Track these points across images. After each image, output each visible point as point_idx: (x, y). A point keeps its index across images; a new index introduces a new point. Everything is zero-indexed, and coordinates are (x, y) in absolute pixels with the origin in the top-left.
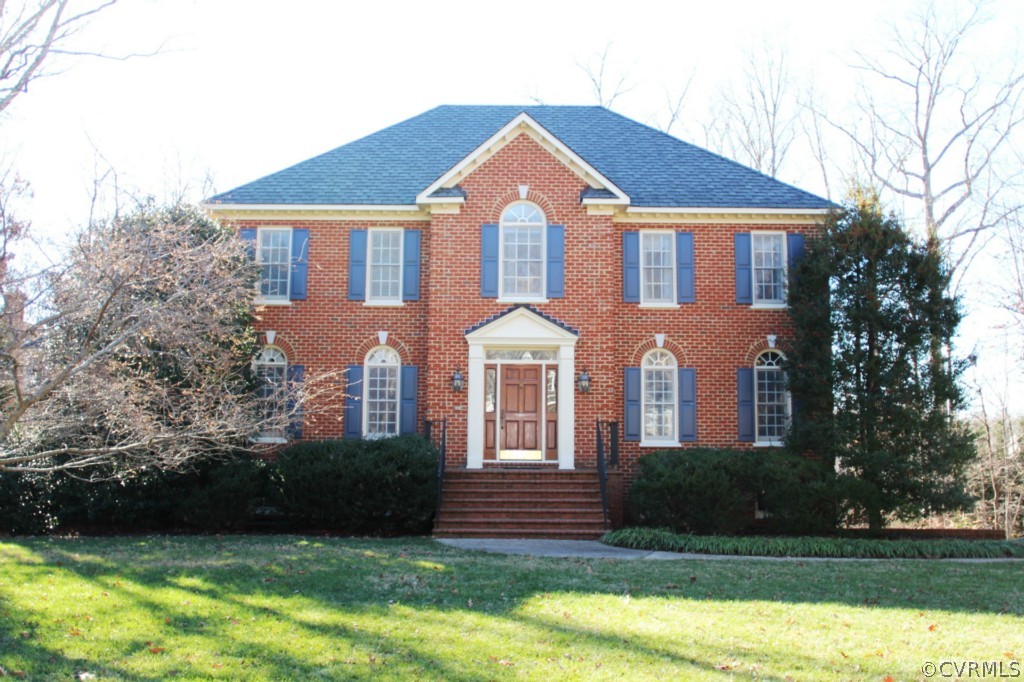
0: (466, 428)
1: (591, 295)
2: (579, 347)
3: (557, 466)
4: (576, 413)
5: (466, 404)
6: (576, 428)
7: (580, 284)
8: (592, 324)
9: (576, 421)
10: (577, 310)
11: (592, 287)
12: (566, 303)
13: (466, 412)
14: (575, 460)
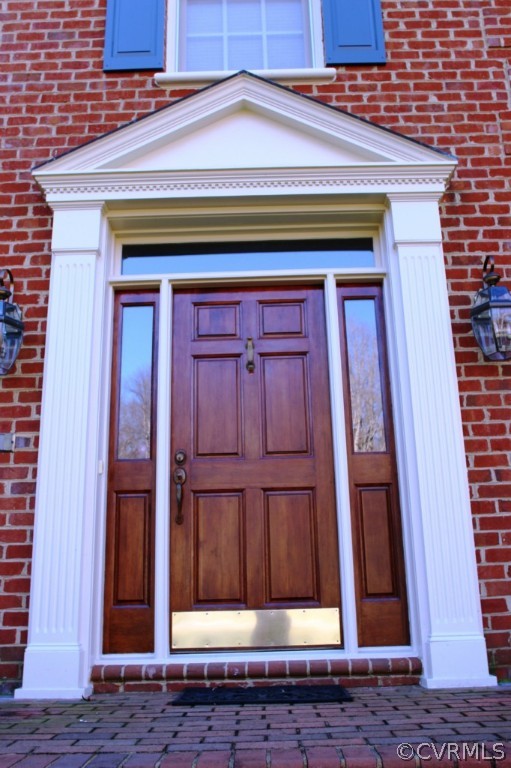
0: (30, 520)
1: (476, 54)
2: (455, 206)
3: (411, 672)
4: (469, 446)
5: (35, 426)
6: (476, 507)
7: (434, 26)
8: (494, 139)
9: (473, 477)
10: (433, 100)
11: (478, 34)
12: (394, 80)
13: (33, 458)
14: (490, 640)
